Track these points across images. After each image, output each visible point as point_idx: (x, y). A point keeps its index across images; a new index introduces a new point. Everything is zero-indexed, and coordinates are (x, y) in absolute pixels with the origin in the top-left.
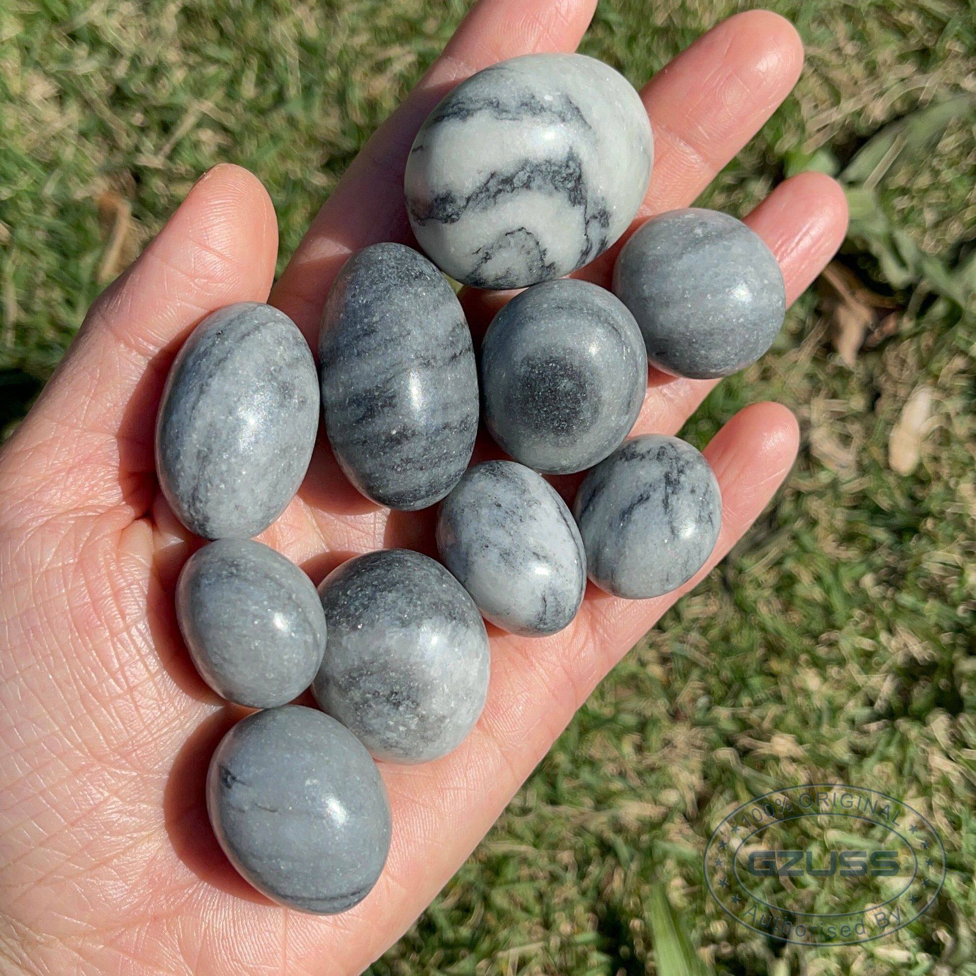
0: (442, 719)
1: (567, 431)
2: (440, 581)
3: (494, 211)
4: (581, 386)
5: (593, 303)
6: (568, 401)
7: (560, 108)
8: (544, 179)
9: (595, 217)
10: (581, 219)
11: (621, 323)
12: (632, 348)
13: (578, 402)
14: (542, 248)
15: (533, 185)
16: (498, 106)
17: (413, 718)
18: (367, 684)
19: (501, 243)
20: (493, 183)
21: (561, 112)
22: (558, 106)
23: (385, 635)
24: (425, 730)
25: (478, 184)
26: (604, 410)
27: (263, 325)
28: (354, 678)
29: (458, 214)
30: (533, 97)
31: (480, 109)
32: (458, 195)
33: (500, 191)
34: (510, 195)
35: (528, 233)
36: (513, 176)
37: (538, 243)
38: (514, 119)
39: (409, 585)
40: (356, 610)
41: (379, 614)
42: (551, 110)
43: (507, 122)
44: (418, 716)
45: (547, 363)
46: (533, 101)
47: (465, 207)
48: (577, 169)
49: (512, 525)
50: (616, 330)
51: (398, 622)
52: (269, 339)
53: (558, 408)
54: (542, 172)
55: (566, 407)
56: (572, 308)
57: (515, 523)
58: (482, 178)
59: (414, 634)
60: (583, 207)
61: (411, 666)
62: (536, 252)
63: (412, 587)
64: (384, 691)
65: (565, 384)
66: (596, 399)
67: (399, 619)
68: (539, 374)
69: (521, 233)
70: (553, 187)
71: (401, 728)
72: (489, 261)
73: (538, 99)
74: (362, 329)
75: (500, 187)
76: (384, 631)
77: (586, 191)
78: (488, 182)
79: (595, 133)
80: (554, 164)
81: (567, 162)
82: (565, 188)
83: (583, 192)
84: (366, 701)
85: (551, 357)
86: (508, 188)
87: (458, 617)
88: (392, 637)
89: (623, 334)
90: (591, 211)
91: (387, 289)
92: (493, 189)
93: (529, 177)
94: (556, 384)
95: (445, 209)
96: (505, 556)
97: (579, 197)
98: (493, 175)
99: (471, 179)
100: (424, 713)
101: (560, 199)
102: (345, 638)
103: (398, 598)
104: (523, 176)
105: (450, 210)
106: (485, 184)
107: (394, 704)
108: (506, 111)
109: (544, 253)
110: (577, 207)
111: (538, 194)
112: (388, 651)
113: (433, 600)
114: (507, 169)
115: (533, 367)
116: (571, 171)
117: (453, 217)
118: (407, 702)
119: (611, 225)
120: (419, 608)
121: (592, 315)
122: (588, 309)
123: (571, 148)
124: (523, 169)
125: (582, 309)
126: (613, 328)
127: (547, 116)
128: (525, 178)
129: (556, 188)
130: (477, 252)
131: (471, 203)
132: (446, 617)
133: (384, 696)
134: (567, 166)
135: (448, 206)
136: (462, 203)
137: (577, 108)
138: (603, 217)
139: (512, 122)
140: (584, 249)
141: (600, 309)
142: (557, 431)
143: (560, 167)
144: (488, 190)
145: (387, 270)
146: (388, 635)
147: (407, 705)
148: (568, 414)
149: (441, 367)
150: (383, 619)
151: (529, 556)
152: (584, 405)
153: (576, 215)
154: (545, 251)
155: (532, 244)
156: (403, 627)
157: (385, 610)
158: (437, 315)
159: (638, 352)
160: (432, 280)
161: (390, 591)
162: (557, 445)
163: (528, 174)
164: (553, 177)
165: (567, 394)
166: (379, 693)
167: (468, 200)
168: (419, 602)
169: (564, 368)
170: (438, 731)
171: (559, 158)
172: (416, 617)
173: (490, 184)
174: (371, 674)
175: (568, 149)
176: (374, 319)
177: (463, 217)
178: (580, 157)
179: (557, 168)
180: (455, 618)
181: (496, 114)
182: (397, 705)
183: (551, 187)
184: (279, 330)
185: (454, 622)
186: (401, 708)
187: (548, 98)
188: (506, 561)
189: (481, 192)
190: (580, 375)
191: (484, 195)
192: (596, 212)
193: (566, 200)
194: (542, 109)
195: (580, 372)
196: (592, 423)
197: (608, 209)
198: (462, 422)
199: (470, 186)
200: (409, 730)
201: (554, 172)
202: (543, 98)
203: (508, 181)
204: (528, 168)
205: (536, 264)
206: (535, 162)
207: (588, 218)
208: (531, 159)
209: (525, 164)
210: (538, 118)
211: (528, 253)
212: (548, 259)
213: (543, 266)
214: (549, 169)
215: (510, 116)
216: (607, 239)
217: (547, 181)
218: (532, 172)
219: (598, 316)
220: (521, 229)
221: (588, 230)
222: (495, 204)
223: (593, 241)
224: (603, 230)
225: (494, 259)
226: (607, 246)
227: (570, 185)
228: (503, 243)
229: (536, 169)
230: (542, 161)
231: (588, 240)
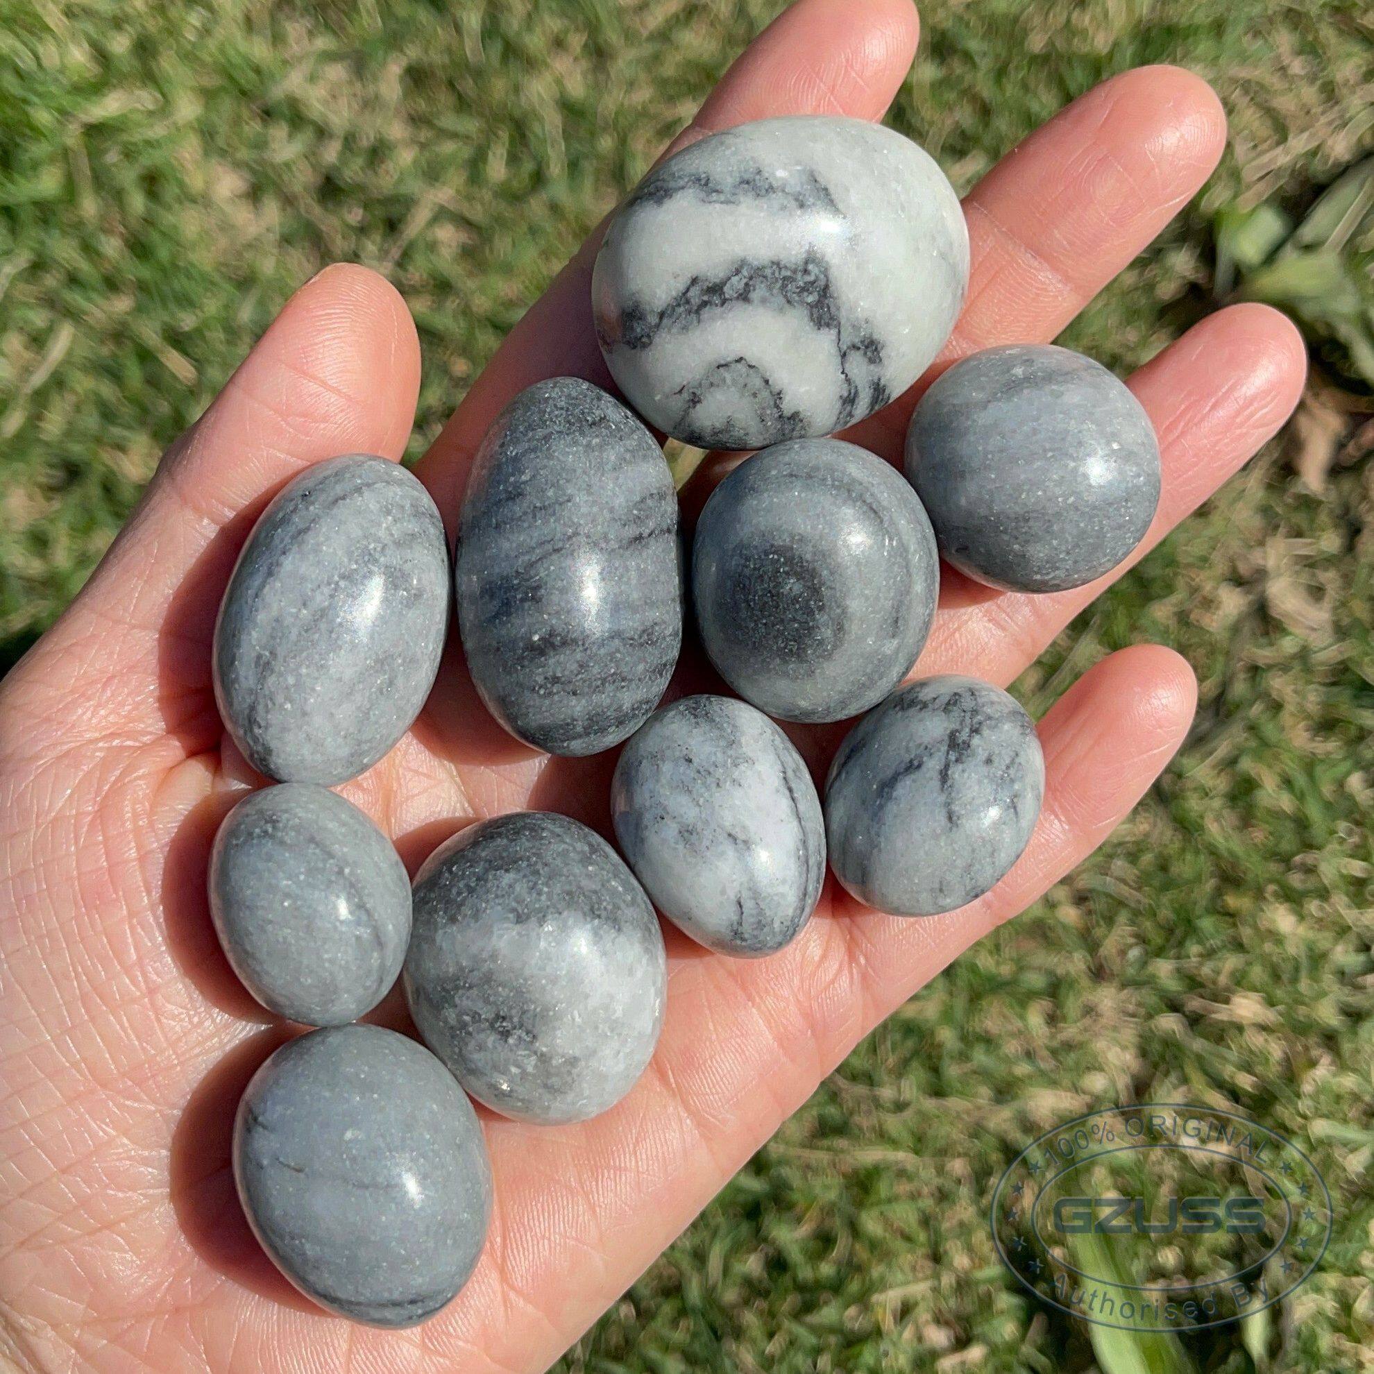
0: (573, 1061)
1: (799, 656)
2: (586, 860)
3: (698, 333)
4: (815, 591)
5: (843, 473)
6: (796, 610)
7: (798, 189)
8: (770, 288)
9: (855, 347)
10: (834, 350)
11: (885, 503)
12: (900, 539)
13: (811, 613)
14: (776, 390)
15: (754, 296)
16: (706, 184)
17: (529, 1056)
18: (465, 1001)
19: (711, 379)
20: (694, 293)
21: (800, 193)
22: (795, 185)
23: (492, 932)
24: (548, 1075)
25: (674, 294)
26: (854, 628)
27: (368, 485)
28: (448, 991)
29: (649, 336)
30: (759, 172)
31: (683, 188)
32: (648, 308)
33: (705, 304)
34: (719, 310)
35: (751, 367)
36: (724, 283)
37: (767, 382)
38: (727, 202)
39: (536, 863)
40: (459, 894)
41: (488, 901)
42: (783, 191)
43: (717, 206)
44: (535, 1053)
45: (767, 554)
46: (758, 177)
47: (658, 326)
48: (822, 276)
49: (703, 790)
50: (875, 512)
51: (511, 916)
52: (373, 506)
53: (782, 621)
54: (765, 277)
55: (794, 620)
56: (811, 477)
57: (708, 788)
58: (680, 285)
59: (533, 934)
60: (834, 332)
61: (525, 980)
62: (765, 394)
63: (539, 866)
64: (487, 1013)
65: (792, 586)
66: (839, 611)
67: (514, 910)
68: (755, 569)
69: (739, 366)
70: (784, 301)
71: (514, 1070)
72: (698, 406)
73: (767, 175)
74: (506, 491)
75: (705, 298)
76: (491, 926)
77: (838, 309)
78: (688, 290)
79: (852, 225)
80: (786, 267)
81: (806, 263)
82: (802, 302)
83: (833, 309)
84: (464, 1026)
85: (772, 546)
86: (716, 300)
87: (604, 914)
88: (501, 936)
89: (886, 519)
90: (847, 339)
91: (547, 438)
92: (695, 301)
93: (747, 284)
94: (778, 585)
95: (632, 328)
96: (686, 834)
97: (826, 317)
98: (694, 281)
99: (664, 286)
100: (544, 1049)
101: (797, 319)
102: (440, 932)
103: (516, 881)
104: (737, 283)
105: (639, 330)
106: (684, 294)
107: (502, 1033)
108: (717, 191)
109: (779, 396)
110: (825, 331)
111: (761, 310)
112: (494, 957)
113: (567, 888)
114: (715, 273)
115: (747, 559)
116: (812, 278)
117: (644, 340)
118: (518, 1032)
119: (885, 361)
120: (544, 898)
121: (838, 488)
122: (834, 480)
123: (811, 246)
124: (738, 272)
125: (824, 480)
126: (871, 508)
127: (777, 199)
128: (742, 285)
129: (789, 302)
130: (680, 392)
131: (665, 321)
132: (585, 914)
133: (487, 1020)
134: (806, 271)
135: (635, 325)
136: (653, 320)
137: (826, 189)
138: (871, 348)
139: (724, 206)
140: (846, 394)
141: (854, 480)
142: (785, 655)
143: (795, 271)
144: (688, 302)
145: (552, 411)
146: (496, 932)
147: (520, 1037)
148: (797, 630)
149: (613, 550)
150: (493, 910)
151: (721, 838)
152: (821, 618)
153: (824, 342)
154: (779, 393)
155: (758, 383)
156: (518, 922)
157: (497, 896)
158: (617, 479)
159: (912, 548)
160: (619, 429)
161: (507, 871)
162: (786, 674)
163: (744, 281)
164: (784, 287)
165: (795, 600)
166: (480, 1015)
167: (662, 315)
168: (546, 889)
169: (790, 561)
170: (569, 1079)
171: (793, 260)
172: (540, 910)
173: (690, 294)
174: (471, 987)
175: (806, 247)
176: (524, 478)
177: (657, 340)
178: (826, 259)
179: (789, 273)
180: (599, 917)
181: (703, 195)
182: (505, 1034)
183: (782, 300)
184: (391, 494)
185: (596, 921)
186: (511, 1041)
187: (781, 174)
188: (686, 841)
189: (679, 305)
190: (813, 574)
191: (682, 309)
192: (857, 341)
193: (806, 319)
194: (771, 189)
195: (814, 569)
196: (835, 647)
197: (875, 337)
198: (644, 631)
199: (664, 297)
200: (524, 1074)
201: (785, 278)
202: (773, 174)
203: (716, 289)
204: (745, 272)
205: (768, 412)
206: (756, 263)
207: (845, 348)
208: (750, 259)
209: (742, 267)
210: (763, 202)
211: (755, 395)
212: (788, 407)
213: (780, 417)
214: (777, 274)
215: (722, 198)
216: (882, 382)
217: (775, 291)
218: (751, 278)
219: (849, 491)
220: (740, 360)
221: (847, 366)
222: (699, 322)
223: (858, 382)
224: (872, 367)
225: (705, 403)
226: (887, 392)
227: (810, 299)
228: (715, 379)
229: (758, 273)
230: (766, 263)
231: (848, 380)
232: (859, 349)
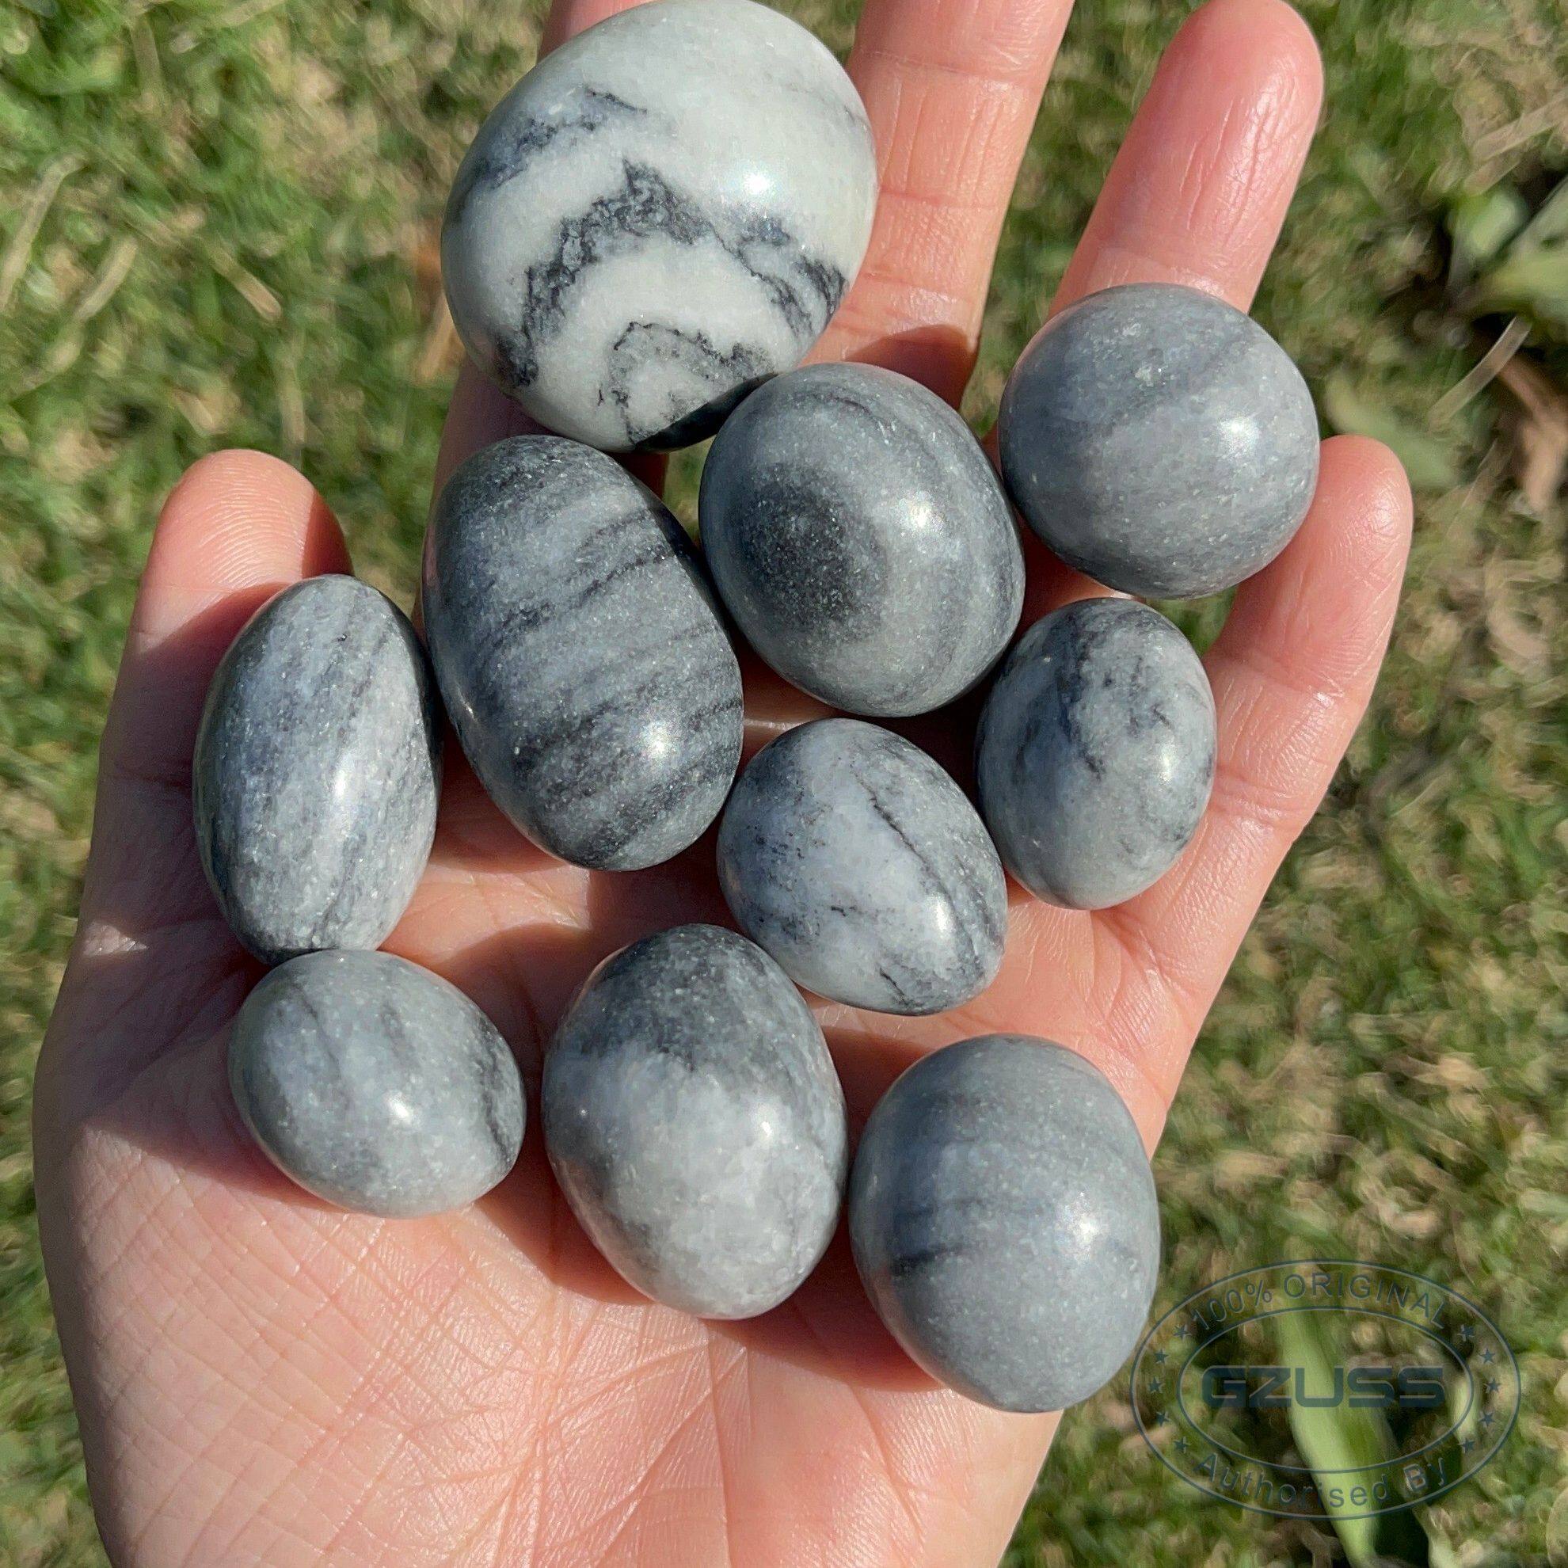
3: (570, 326)
4: (824, 517)
6: (816, 550)
7: (580, 113)
8: (609, 232)
9: (748, 239)
10: (724, 256)
11: (868, 393)
13: (833, 545)
14: (693, 334)
15: (598, 251)
16: (487, 171)
19: (619, 365)
20: (538, 284)
21: (583, 117)
22: (575, 112)
25: (521, 301)
29: (531, 362)
30: (533, 123)
32: (511, 332)
33: (555, 291)
34: (573, 288)
35: (646, 327)
36: (559, 257)
37: (677, 332)
38: (515, 173)
43: (507, 183)
46: (533, 129)
47: (531, 345)
48: (657, 187)
50: (855, 404)
54: (597, 224)
58: (520, 288)
60: (710, 237)
62: (685, 347)
69: (636, 333)
70: (632, 236)
72: (629, 402)
73: (541, 121)
75: (552, 285)
77: (698, 209)
78: (531, 289)
79: (659, 115)
80: (611, 201)
81: (630, 184)
82: (653, 226)
83: (692, 214)
86: (564, 279)
89: (871, 405)
90: (731, 236)
92: (545, 295)
93: (582, 244)
95: (513, 364)
97: (690, 225)
98: (530, 274)
99: (507, 300)
101: (659, 246)
104: (572, 249)
105: (519, 362)
106: (530, 294)
108: (501, 169)
109: (700, 340)
110: (699, 241)
111: (616, 261)
114: (545, 252)
116: (646, 195)
117: (529, 369)
119: (795, 235)
123: (625, 162)
124: (565, 236)
126: (848, 402)
127: (562, 139)
128: (578, 248)
129: (638, 234)
130: (601, 399)
131: (533, 336)
134: (635, 192)
135: (513, 358)
136: (522, 340)
137: (609, 96)
138: (765, 230)
139: (514, 180)
140: (776, 295)
141: (818, 385)
143: (623, 199)
144: (539, 300)
153: (707, 255)
154: (699, 336)
155: (669, 338)
163: (578, 242)
164: (622, 221)
165: (808, 540)
167: (525, 331)
169: (780, 498)
171: (615, 188)
173: (536, 291)
175: (621, 166)
177: (539, 360)
178: (649, 166)
179: (619, 205)
181: (490, 183)
183: (629, 238)
187: (556, 110)
189: (533, 310)
190: (812, 498)
191: (538, 311)
192: (744, 231)
193: (670, 241)
194: (552, 130)
195: (810, 493)
197: (764, 215)
199: (515, 311)
201: (618, 213)
202: (547, 115)
203: (556, 269)
204: (573, 233)
205: (705, 364)
206: (578, 216)
207: (735, 247)
208: (570, 216)
209: (566, 229)
210: (551, 150)
211: (675, 354)
212: (722, 344)
213: (722, 361)
214: (607, 214)
215: (508, 172)
216: (811, 259)
217: (616, 233)
218: (582, 235)
219: (815, 396)
220: (631, 327)
221: (752, 263)
222: (563, 313)
223: (780, 276)
224: (784, 249)
225: (632, 395)
226: (827, 267)
227: (659, 218)
228: (623, 363)
229: (586, 223)
230: (588, 209)
231: (765, 279)
232: (752, 238)
